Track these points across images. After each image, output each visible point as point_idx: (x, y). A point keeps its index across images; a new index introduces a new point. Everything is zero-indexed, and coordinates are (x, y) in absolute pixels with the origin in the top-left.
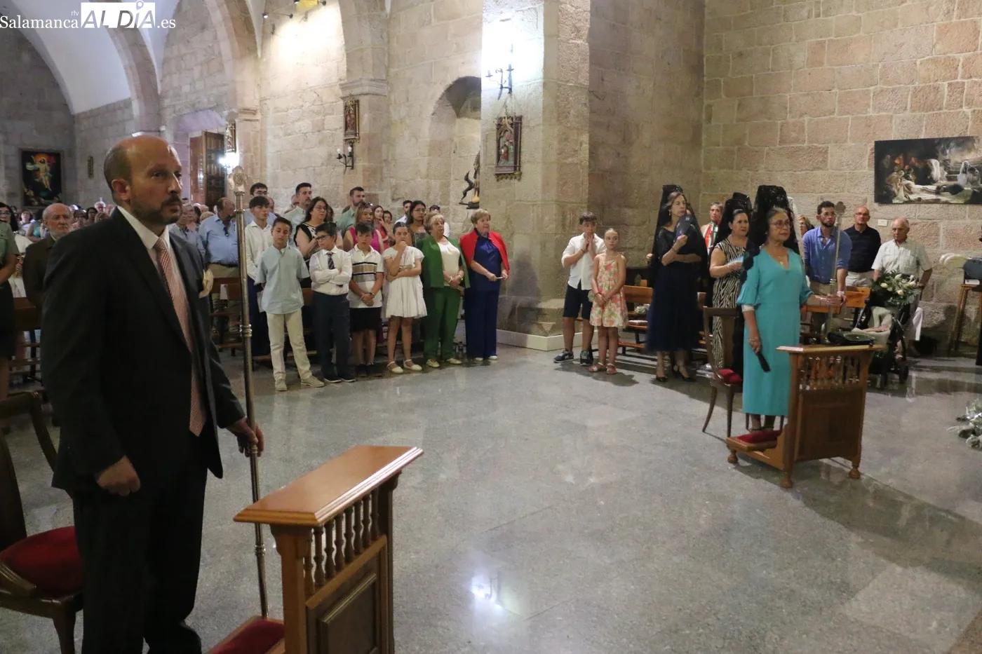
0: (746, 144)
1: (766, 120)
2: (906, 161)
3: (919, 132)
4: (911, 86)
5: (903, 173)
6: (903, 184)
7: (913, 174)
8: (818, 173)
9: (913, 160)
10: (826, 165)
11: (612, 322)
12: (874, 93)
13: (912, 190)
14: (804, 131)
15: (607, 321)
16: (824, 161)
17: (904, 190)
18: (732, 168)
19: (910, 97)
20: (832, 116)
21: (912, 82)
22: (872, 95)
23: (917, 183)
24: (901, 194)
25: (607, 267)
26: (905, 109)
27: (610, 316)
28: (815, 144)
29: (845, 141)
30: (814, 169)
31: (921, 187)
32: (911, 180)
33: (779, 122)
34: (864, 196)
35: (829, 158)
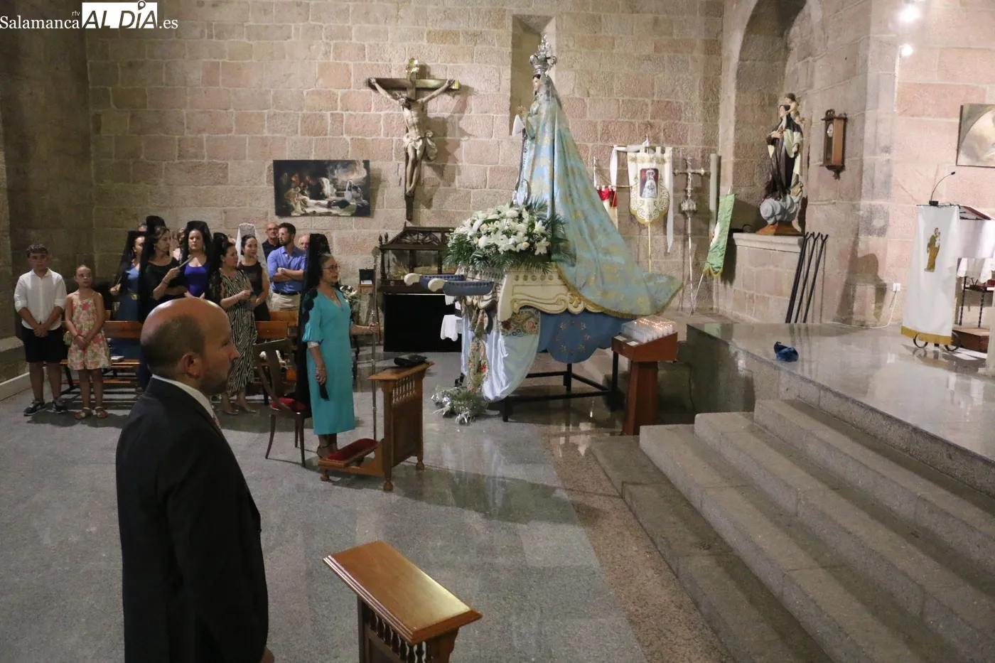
0: (142, 157)
1: (163, 135)
2: (302, 179)
3: (309, 153)
4: (300, 112)
5: (300, 190)
6: (301, 201)
7: (308, 190)
8: (219, 187)
9: (307, 178)
10: (227, 181)
11: (98, 363)
12: (268, 116)
13: (308, 204)
14: (202, 147)
15: (92, 363)
16: (225, 177)
17: (301, 204)
18: (129, 182)
19: (299, 122)
20: (230, 135)
21: (301, 109)
22: (266, 117)
23: (311, 198)
24: (299, 207)
25: (85, 307)
26: (297, 133)
27: (93, 358)
28: (214, 160)
29: (244, 158)
30: (216, 183)
31: (315, 201)
32: (306, 195)
33: (177, 137)
34: (264, 210)
35: (230, 175)
